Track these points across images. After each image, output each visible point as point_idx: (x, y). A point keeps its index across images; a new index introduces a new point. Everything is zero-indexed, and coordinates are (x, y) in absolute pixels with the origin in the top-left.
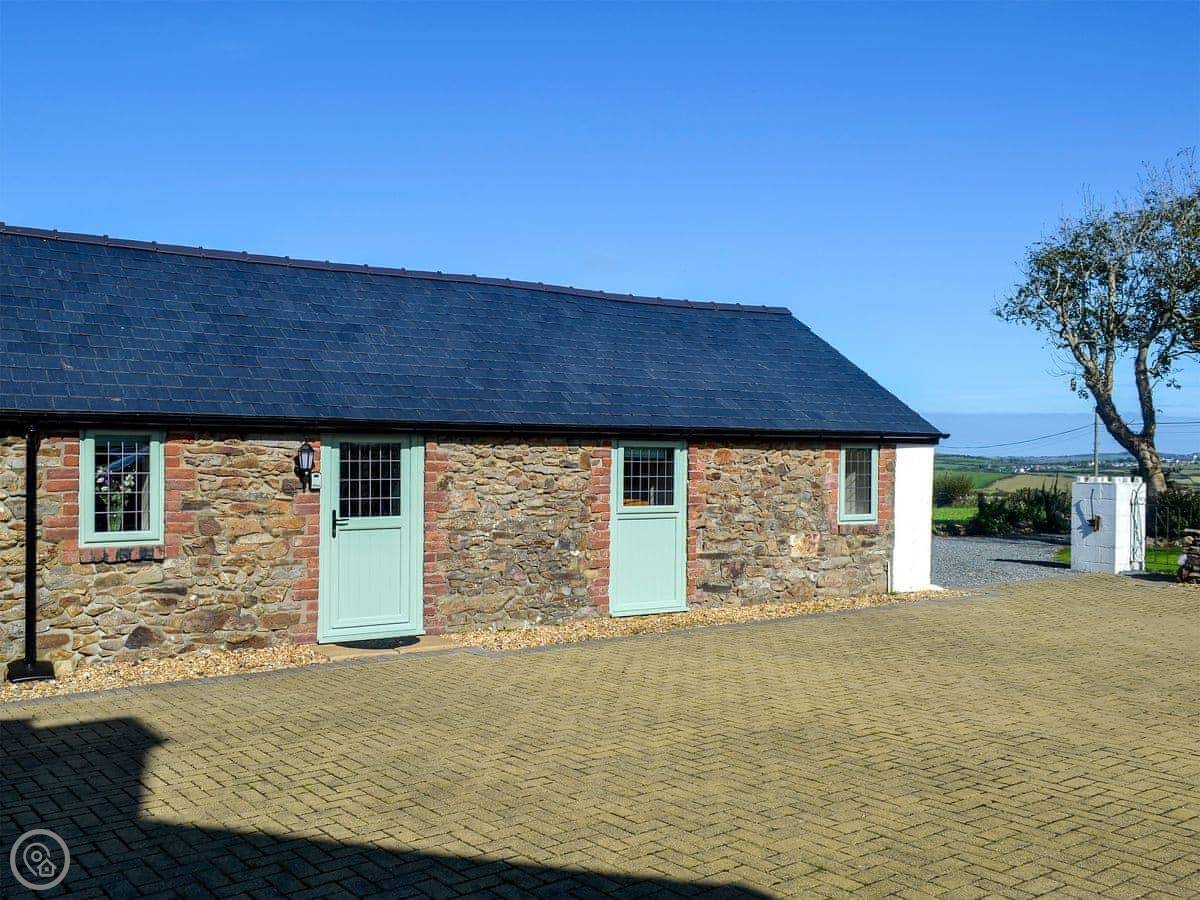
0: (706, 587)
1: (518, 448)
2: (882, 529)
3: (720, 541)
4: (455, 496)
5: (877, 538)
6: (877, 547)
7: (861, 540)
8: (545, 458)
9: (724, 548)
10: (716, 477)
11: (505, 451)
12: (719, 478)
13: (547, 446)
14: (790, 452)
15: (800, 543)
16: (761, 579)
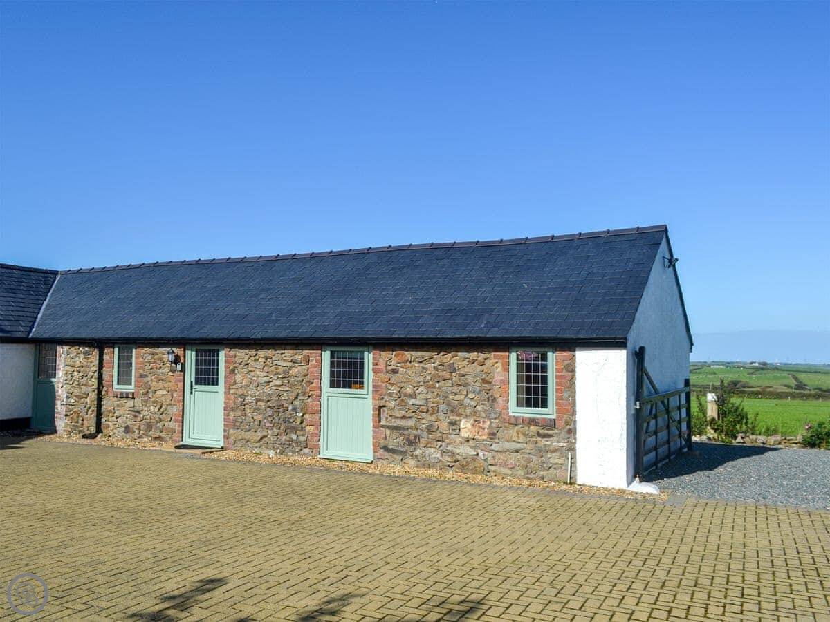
0: (386, 448)
1: (269, 352)
2: (560, 424)
3: (397, 418)
4: (239, 378)
5: (556, 431)
6: (555, 438)
7: (535, 431)
8: (283, 358)
9: (402, 423)
10: (395, 372)
11: (262, 353)
12: (397, 372)
13: (284, 350)
14: (459, 354)
15: (469, 426)
16: (432, 450)
